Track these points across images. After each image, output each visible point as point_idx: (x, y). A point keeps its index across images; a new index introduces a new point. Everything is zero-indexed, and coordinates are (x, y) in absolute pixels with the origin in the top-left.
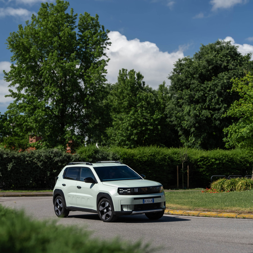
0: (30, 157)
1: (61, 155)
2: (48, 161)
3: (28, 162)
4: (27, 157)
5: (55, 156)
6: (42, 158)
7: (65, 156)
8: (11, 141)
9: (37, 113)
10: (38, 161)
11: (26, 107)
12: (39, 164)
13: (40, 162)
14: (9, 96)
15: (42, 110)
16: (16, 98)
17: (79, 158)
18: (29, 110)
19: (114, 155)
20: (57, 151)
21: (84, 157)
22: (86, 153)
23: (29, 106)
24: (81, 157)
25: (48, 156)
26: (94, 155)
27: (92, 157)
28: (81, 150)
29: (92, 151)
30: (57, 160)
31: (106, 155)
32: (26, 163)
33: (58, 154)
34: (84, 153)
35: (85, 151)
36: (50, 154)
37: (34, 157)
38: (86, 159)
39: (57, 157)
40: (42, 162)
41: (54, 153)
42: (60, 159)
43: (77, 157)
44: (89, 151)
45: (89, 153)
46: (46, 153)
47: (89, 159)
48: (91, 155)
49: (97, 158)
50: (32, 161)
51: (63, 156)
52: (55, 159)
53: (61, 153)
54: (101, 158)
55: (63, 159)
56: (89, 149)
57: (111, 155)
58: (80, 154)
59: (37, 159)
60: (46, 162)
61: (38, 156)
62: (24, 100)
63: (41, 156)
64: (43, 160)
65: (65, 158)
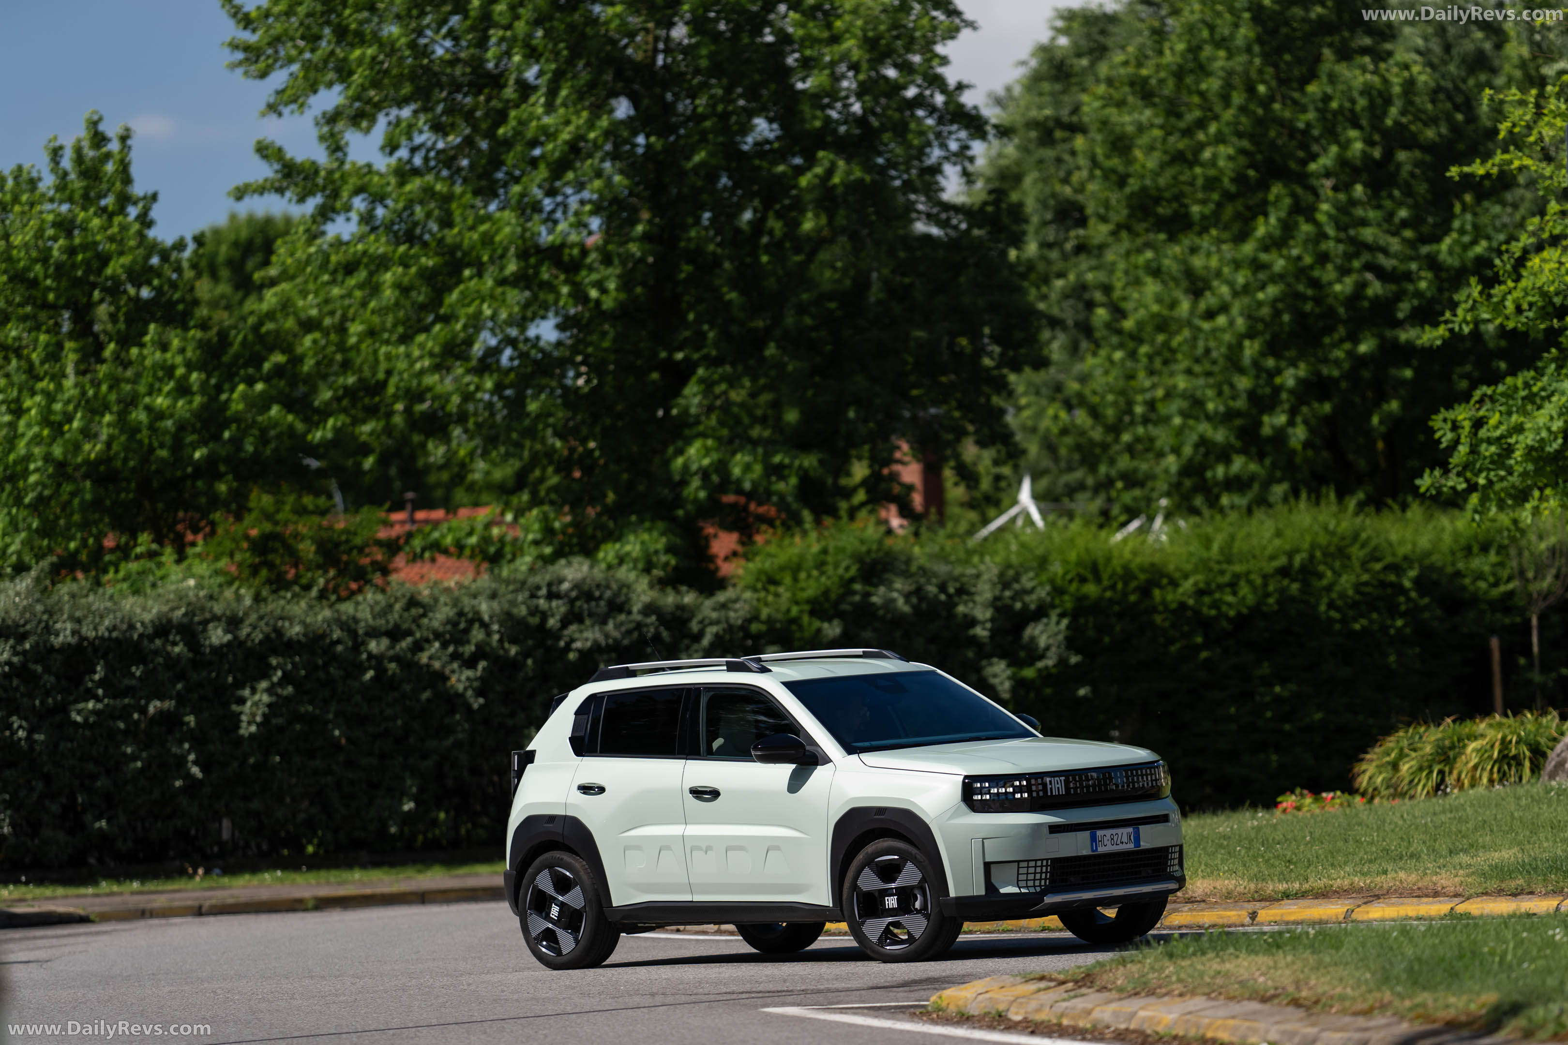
0: (395, 634)
1: (618, 606)
2: (526, 654)
3: (381, 671)
4: (374, 632)
5: (573, 617)
6: (477, 634)
7: (649, 609)
9: (465, 300)
10: (455, 656)
11: (382, 263)
12: (462, 680)
13: (470, 663)
14: (261, 190)
15: (503, 283)
16: (312, 204)
17: (749, 620)
18: (404, 290)
19: (1006, 586)
20: (588, 581)
21: (788, 611)
22: (803, 584)
23: (405, 255)
24: (765, 612)
25: (524, 618)
26: (855, 593)
27: (845, 607)
28: (767, 565)
29: (844, 564)
30: (589, 644)
31: (951, 590)
32: (370, 674)
33: (593, 604)
34: (788, 580)
35: (795, 569)
36: (542, 602)
37: (425, 634)
38: (801, 628)
39: (588, 622)
40: (482, 664)
41: (567, 595)
42: (607, 636)
43: (732, 614)
44: (820, 565)
45: (817, 579)
46: (510, 597)
47: (823, 620)
48: (833, 596)
49: (881, 612)
50: (407, 664)
51: (629, 613)
52: (573, 640)
53: (620, 589)
54: (907, 609)
55: (635, 635)
56: (825, 551)
57: (987, 587)
58: (755, 590)
59: (444, 646)
60: (515, 665)
61: (455, 624)
62: (373, 209)
63: (471, 622)
64: (487, 649)
65: (645, 630)
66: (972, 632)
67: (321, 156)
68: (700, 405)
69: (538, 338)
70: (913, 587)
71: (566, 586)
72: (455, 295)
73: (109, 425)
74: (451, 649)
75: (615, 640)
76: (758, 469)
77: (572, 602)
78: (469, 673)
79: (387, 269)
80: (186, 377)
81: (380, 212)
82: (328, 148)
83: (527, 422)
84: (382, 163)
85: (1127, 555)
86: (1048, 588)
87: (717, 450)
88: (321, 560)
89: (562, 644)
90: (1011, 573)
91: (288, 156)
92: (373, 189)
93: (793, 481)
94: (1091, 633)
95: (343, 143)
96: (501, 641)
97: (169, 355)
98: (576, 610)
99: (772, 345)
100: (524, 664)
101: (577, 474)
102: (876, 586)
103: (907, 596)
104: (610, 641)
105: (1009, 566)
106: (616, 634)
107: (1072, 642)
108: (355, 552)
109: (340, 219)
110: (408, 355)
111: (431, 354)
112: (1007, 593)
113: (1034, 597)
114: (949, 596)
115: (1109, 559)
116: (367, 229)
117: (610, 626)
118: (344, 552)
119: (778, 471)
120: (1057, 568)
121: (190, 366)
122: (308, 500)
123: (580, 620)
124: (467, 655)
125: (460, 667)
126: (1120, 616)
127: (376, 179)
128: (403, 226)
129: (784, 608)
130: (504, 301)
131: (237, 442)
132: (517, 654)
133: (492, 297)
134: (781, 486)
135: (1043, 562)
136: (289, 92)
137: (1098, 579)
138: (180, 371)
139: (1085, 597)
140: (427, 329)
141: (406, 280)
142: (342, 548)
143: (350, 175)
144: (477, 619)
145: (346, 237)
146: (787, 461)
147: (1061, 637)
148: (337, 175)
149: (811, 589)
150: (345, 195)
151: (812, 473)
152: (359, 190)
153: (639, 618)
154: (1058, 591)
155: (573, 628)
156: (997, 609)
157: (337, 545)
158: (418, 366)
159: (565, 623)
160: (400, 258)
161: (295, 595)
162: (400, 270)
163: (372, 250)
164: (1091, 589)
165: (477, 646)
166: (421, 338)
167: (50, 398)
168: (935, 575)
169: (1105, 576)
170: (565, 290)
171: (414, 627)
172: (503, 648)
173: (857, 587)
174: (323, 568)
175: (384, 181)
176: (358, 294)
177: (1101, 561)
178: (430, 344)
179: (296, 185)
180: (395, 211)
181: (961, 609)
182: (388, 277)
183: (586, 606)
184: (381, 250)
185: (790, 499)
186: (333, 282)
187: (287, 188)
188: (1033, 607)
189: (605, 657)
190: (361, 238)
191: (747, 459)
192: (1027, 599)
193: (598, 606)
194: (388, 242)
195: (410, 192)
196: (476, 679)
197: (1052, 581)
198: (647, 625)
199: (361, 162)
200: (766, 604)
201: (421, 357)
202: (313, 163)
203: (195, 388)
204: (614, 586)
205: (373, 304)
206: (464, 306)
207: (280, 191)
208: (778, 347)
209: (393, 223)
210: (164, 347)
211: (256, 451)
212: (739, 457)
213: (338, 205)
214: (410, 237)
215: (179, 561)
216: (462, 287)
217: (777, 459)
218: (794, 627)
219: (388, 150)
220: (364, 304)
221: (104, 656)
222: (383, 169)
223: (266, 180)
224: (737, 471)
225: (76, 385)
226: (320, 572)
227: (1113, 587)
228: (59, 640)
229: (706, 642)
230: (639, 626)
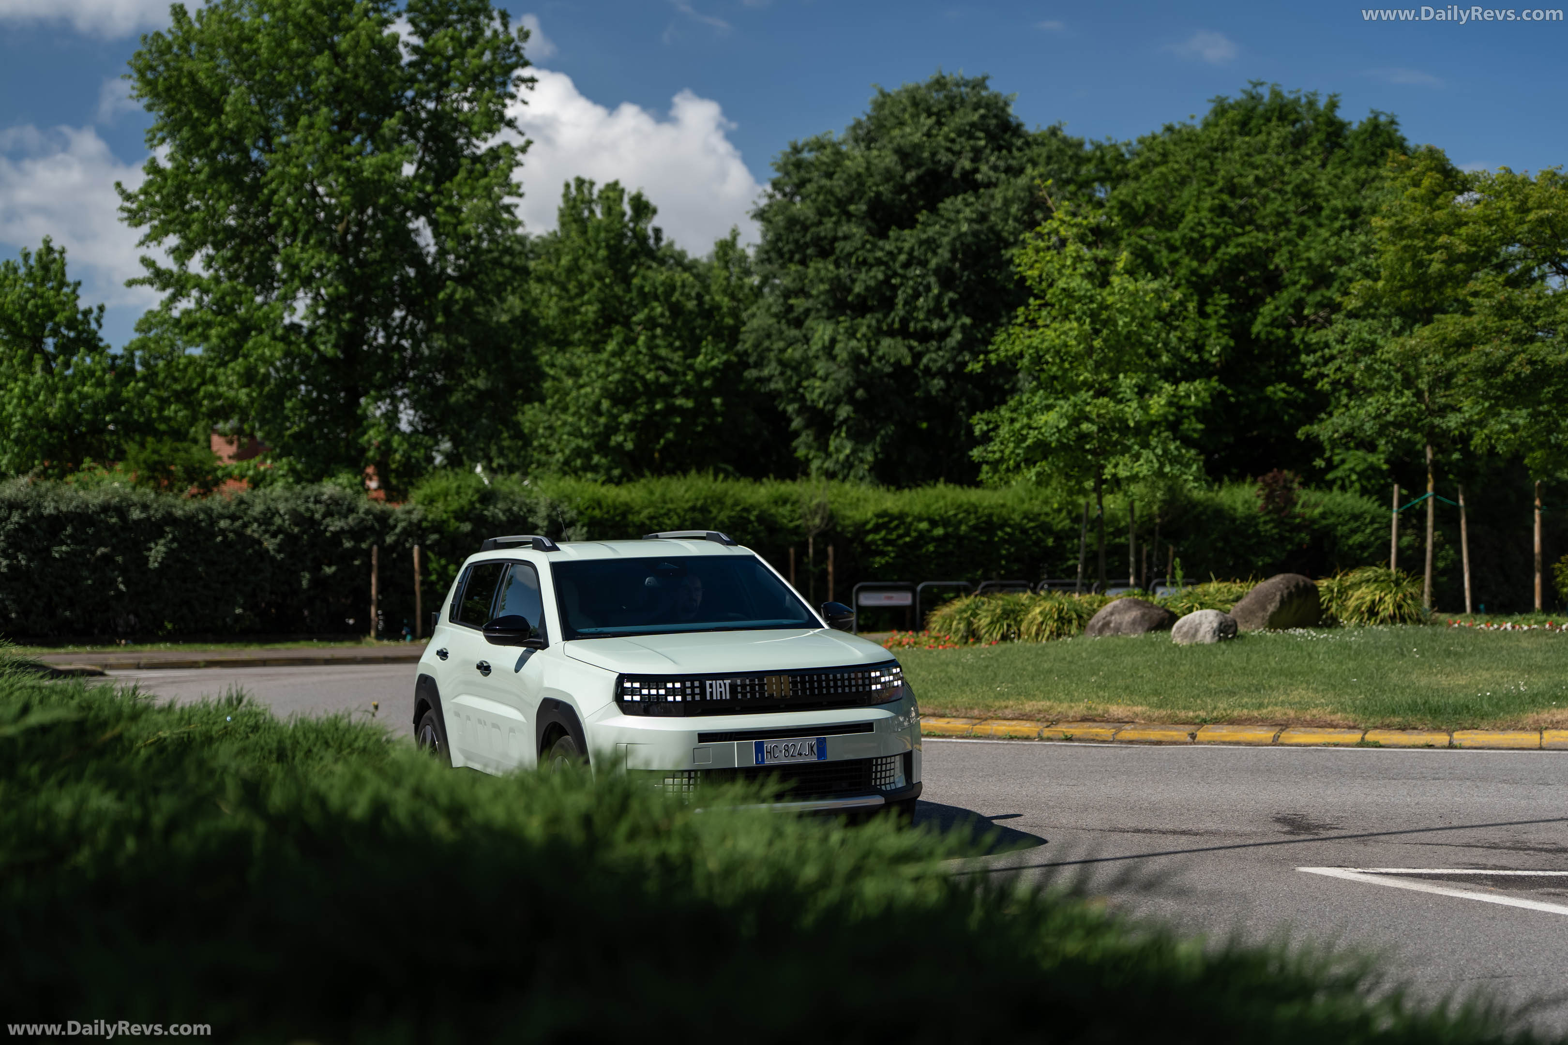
0: (233, 518)
1: (352, 510)
2: (304, 532)
3: (225, 537)
4: (221, 516)
5: (328, 514)
6: (278, 521)
8: (156, 457)
10: (266, 531)
12: (270, 544)
13: (274, 535)
20: (335, 495)
21: (442, 516)
25: (302, 513)
28: (429, 492)
30: (337, 528)
32: (219, 539)
33: (339, 507)
34: (441, 500)
35: (445, 494)
36: (311, 505)
37: (250, 519)
39: (336, 517)
40: (281, 536)
41: (325, 502)
42: (347, 525)
46: (295, 502)
48: (465, 510)
50: (239, 534)
52: (328, 526)
53: (351, 500)
55: (361, 525)
58: (423, 504)
59: (259, 525)
60: (296, 538)
61: (266, 515)
63: (273, 515)
64: (283, 529)
65: (366, 523)
71: (325, 497)
74: (264, 527)
75: (351, 527)
77: (328, 505)
78: (274, 541)
89: (322, 527)
96: (289, 525)
98: (330, 510)
100: (302, 538)
106: (352, 524)
117: (350, 519)
123: (332, 515)
124: (272, 531)
125: (269, 537)
132: (298, 532)
144: (277, 512)
153: (363, 516)
155: (327, 519)
159: (324, 516)
165: (278, 526)
172: (291, 528)
183: (335, 508)
193: (341, 508)
196: (278, 544)
198: (367, 520)
204: (348, 498)
215: (109, 473)
228: (46, 512)
229: (398, 530)
230: (363, 520)
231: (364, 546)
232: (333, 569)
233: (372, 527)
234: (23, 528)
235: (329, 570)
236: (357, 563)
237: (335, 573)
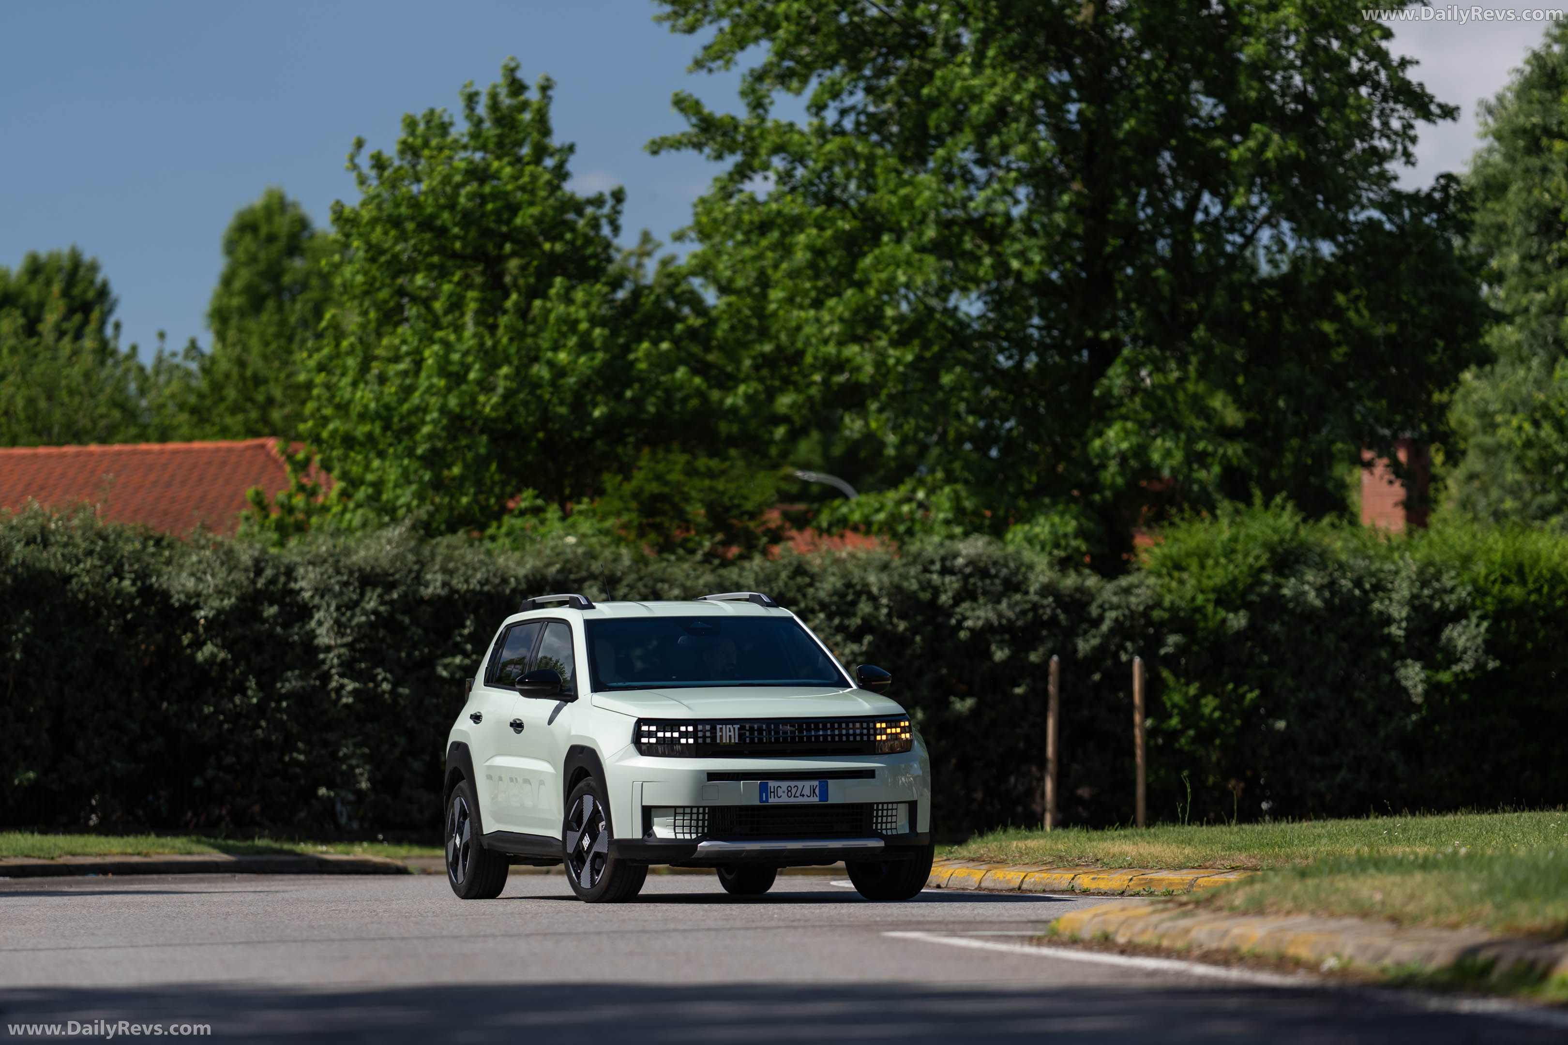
1: (1014, 585)
5: (966, 594)
6: (865, 607)
7: (1046, 590)
9: (876, 266)
10: (840, 629)
11: (796, 223)
13: (856, 636)
14: (677, 144)
15: (921, 249)
16: (731, 161)
17: (1149, 608)
18: (818, 253)
19: (1425, 584)
20: (984, 558)
21: (1193, 599)
22: (1209, 571)
23: (822, 216)
24: (1167, 600)
25: (915, 592)
26: (1265, 583)
27: (1253, 598)
28: (1174, 550)
29: (1257, 552)
30: (980, 623)
31: (1367, 586)
33: (988, 581)
34: (1194, 567)
35: (1203, 556)
36: (935, 577)
37: (811, 604)
38: (1205, 617)
39: (981, 600)
40: (868, 639)
41: (961, 571)
42: (1000, 616)
43: (1133, 600)
44: (1229, 553)
45: (1225, 568)
46: (901, 570)
47: (1228, 610)
48: (1240, 586)
49: (1291, 605)
51: (1026, 593)
52: (965, 618)
53: (1018, 569)
54: (1318, 603)
55: (1030, 615)
56: (1234, 539)
57: (1405, 585)
58: (1159, 575)
59: (830, 617)
60: (903, 641)
61: (843, 596)
62: (794, 168)
63: (859, 594)
64: (874, 623)
65: (1041, 611)
66: (1386, 631)
67: (742, 113)
68: (1124, 387)
69: (956, 308)
70: (1326, 580)
71: (960, 562)
72: (868, 260)
73: (506, 377)
74: (837, 621)
75: (1009, 620)
76: (1178, 456)
78: (855, 647)
79: (802, 231)
80: (588, 332)
81: (800, 172)
82: (749, 104)
83: (940, 395)
84: (805, 122)
85: (1556, 558)
86: (1469, 588)
87: (1138, 434)
88: (711, 524)
89: (953, 621)
90: (1432, 570)
91: (707, 110)
92: (792, 149)
93: (1216, 469)
94: (1513, 638)
95: (767, 101)
96: (889, 615)
97: (572, 309)
98: (970, 587)
99: (1202, 327)
100: (913, 641)
101: (994, 453)
102: (1287, 577)
103: (1319, 590)
104: (1004, 621)
105: (1431, 563)
106: (1011, 614)
107: (1491, 646)
108: (746, 517)
109: (758, 178)
110: (818, 320)
111: (841, 320)
112: (1426, 592)
113: (1454, 597)
114: (1365, 592)
115: (1537, 560)
116: (786, 189)
117: (1004, 605)
118: (735, 517)
119: (1202, 459)
120: (1480, 569)
121: (594, 321)
122: (703, 462)
123: (974, 599)
124: (852, 628)
125: (845, 640)
126: (1544, 621)
127: (796, 137)
128: (823, 188)
129: (1188, 596)
130: (920, 269)
131: (638, 402)
132: (906, 629)
133: (909, 263)
134: (1202, 474)
135: (1467, 560)
136: (716, 48)
137: (1523, 582)
138: (583, 326)
139: (1509, 600)
140: (838, 294)
141: (819, 243)
142: (735, 512)
143: (769, 132)
144: (865, 591)
145: (761, 197)
146: (1210, 448)
147: (1479, 640)
148: (756, 133)
149: (1219, 577)
150: (763, 152)
151: (1235, 462)
152: (778, 149)
153: (1036, 598)
154: (1480, 592)
155: (966, 605)
156: (1414, 608)
157: (727, 510)
158: (827, 331)
159: (958, 600)
160: (816, 220)
161: (680, 559)
162: (814, 231)
163: (786, 210)
164: (1515, 592)
165: (863, 619)
166: (831, 302)
167: (447, 346)
168: (1352, 569)
169: (1531, 579)
170: (988, 261)
171: (799, 597)
172: (891, 623)
173: (1268, 577)
174: (711, 532)
175: (804, 140)
176: (770, 254)
177: (1527, 562)
178: (840, 309)
179: (713, 139)
180: (814, 171)
181: (1376, 605)
182: (802, 238)
183: (980, 584)
184: (797, 211)
185: (1211, 488)
186: (747, 242)
187: (705, 144)
188: (1452, 607)
189: (998, 638)
190: (777, 198)
191: (1169, 444)
192: (1447, 599)
193: (993, 584)
194: (804, 204)
195: (830, 152)
196: (861, 654)
197: (1474, 582)
198: (1043, 607)
199: (784, 121)
200: (1170, 591)
201: (832, 322)
202: (733, 118)
203: (598, 344)
204: (1012, 565)
205: (784, 266)
206: (877, 271)
207: (698, 146)
208: (1208, 329)
209: (812, 184)
210: (568, 300)
211: (658, 412)
212: (1159, 442)
213: (756, 163)
214: (830, 200)
215: (563, 519)
216: (877, 251)
217: (1200, 446)
218: (1198, 616)
219: (814, 110)
220: (776, 267)
221: (475, 611)
222: (806, 129)
223: (683, 134)
224: (1156, 457)
225: (475, 335)
226: (708, 536)
227: (1539, 590)
228: (427, 592)
229: (1105, 627)
230: (1035, 607)
231: (1033, 657)
232: (969, 702)
233: (1054, 619)
234: (382, 621)
235: (963, 705)
236: (1019, 690)
237: (975, 712)
